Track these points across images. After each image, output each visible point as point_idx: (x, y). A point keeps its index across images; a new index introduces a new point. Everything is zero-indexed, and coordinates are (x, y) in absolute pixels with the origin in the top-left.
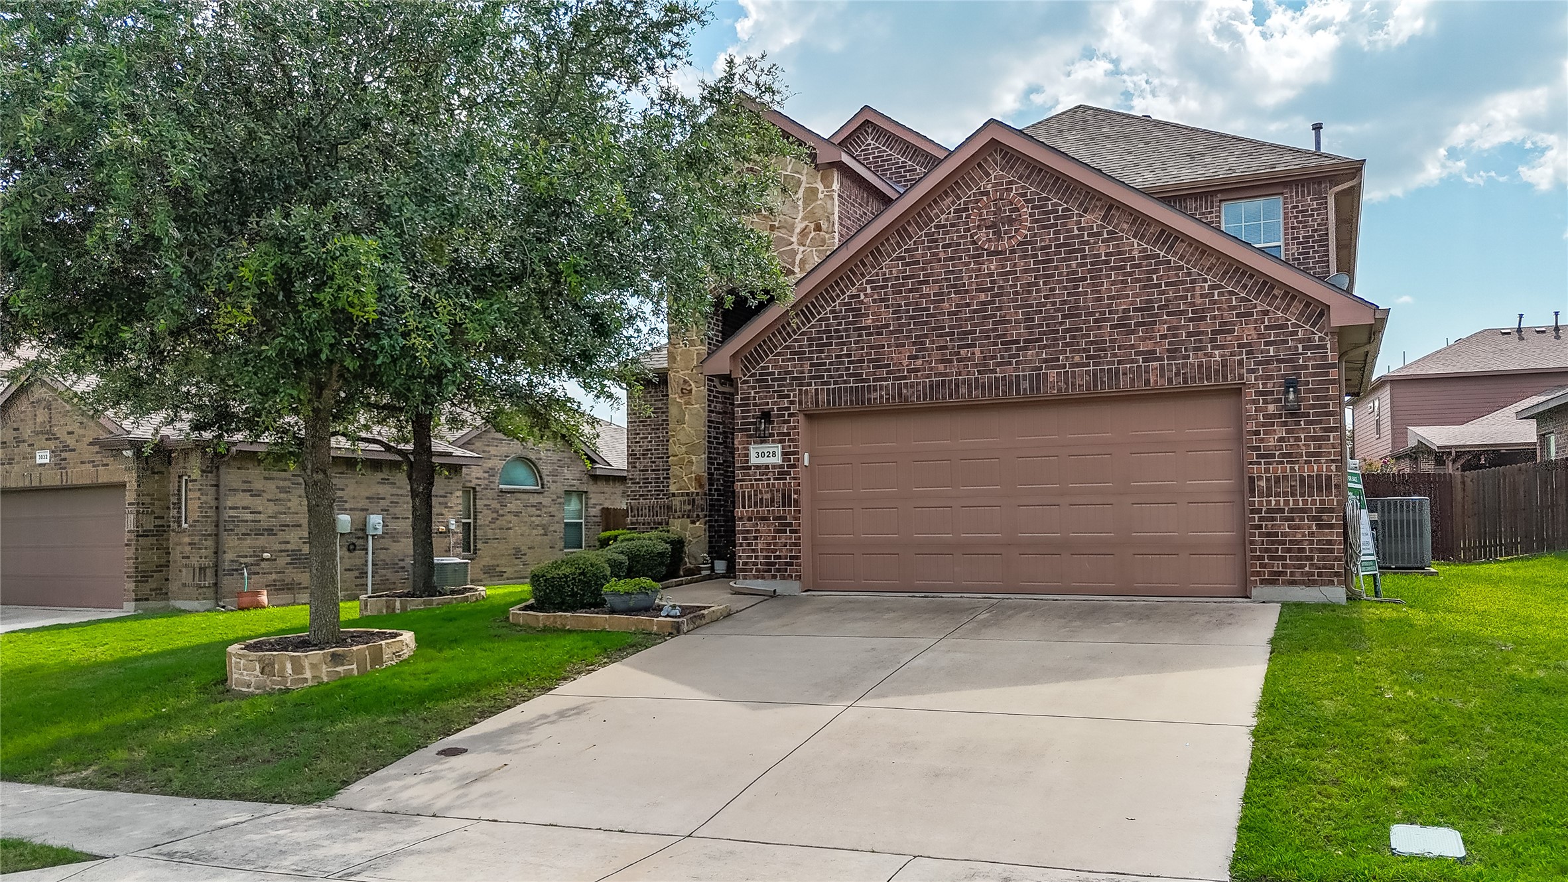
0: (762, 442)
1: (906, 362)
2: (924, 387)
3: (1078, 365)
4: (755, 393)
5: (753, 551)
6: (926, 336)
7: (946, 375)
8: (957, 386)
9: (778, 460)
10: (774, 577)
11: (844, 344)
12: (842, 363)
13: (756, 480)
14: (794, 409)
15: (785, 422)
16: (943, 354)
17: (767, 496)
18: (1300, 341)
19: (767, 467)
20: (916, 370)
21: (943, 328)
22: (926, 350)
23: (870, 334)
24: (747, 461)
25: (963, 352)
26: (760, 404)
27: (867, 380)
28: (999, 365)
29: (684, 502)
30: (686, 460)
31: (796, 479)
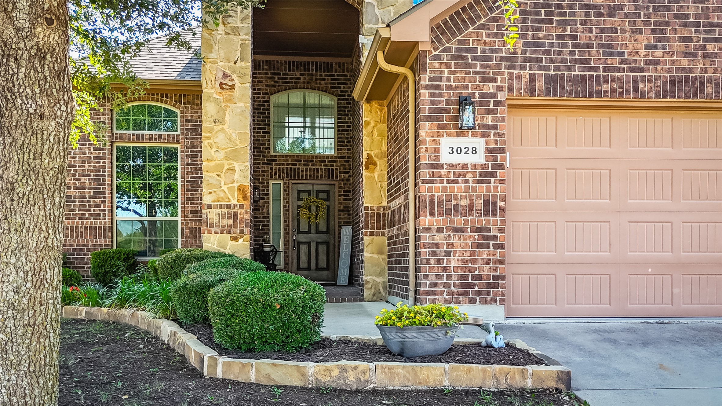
0: (458, 135)
1: (643, 52)
2: (665, 83)
4: (451, 73)
5: (445, 269)
6: (667, 24)
7: (691, 70)
8: (702, 83)
9: (480, 158)
10: (472, 301)
11: (566, 22)
12: (566, 45)
13: (448, 182)
14: (502, 96)
15: (489, 112)
16: (686, 47)
17: (464, 203)
19: (465, 166)
20: (656, 62)
21: (687, 16)
22: (668, 40)
23: (600, 15)
24: (437, 158)
25: (710, 47)
26: (456, 88)
27: (596, 69)
29: (224, 217)
30: (226, 167)
31: (502, 182)
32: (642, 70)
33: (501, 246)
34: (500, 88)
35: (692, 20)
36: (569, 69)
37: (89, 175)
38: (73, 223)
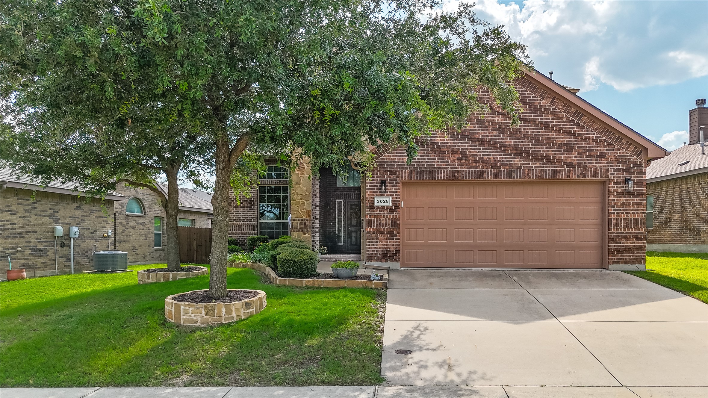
0: (381, 195)
1: (457, 161)
2: (466, 173)
3: (538, 167)
4: (378, 171)
5: (376, 248)
6: (467, 149)
7: (477, 168)
8: (481, 173)
9: (389, 204)
10: (387, 261)
11: (425, 150)
12: (425, 159)
13: (377, 214)
14: (399, 179)
15: (393, 186)
16: (475, 158)
17: (384, 222)
18: (632, 162)
19: (384, 207)
20: (462, 165)
21: (476, 146)
22: (467, 155)
23: (439, 146)
24: (373, 204)
25: (485, 158)
26: (380, 177)
27: (437, 168)
28: (502, 164)
31: (399, 213)
33: (399, 239)
34: (398, 177)
35: (477, 147)
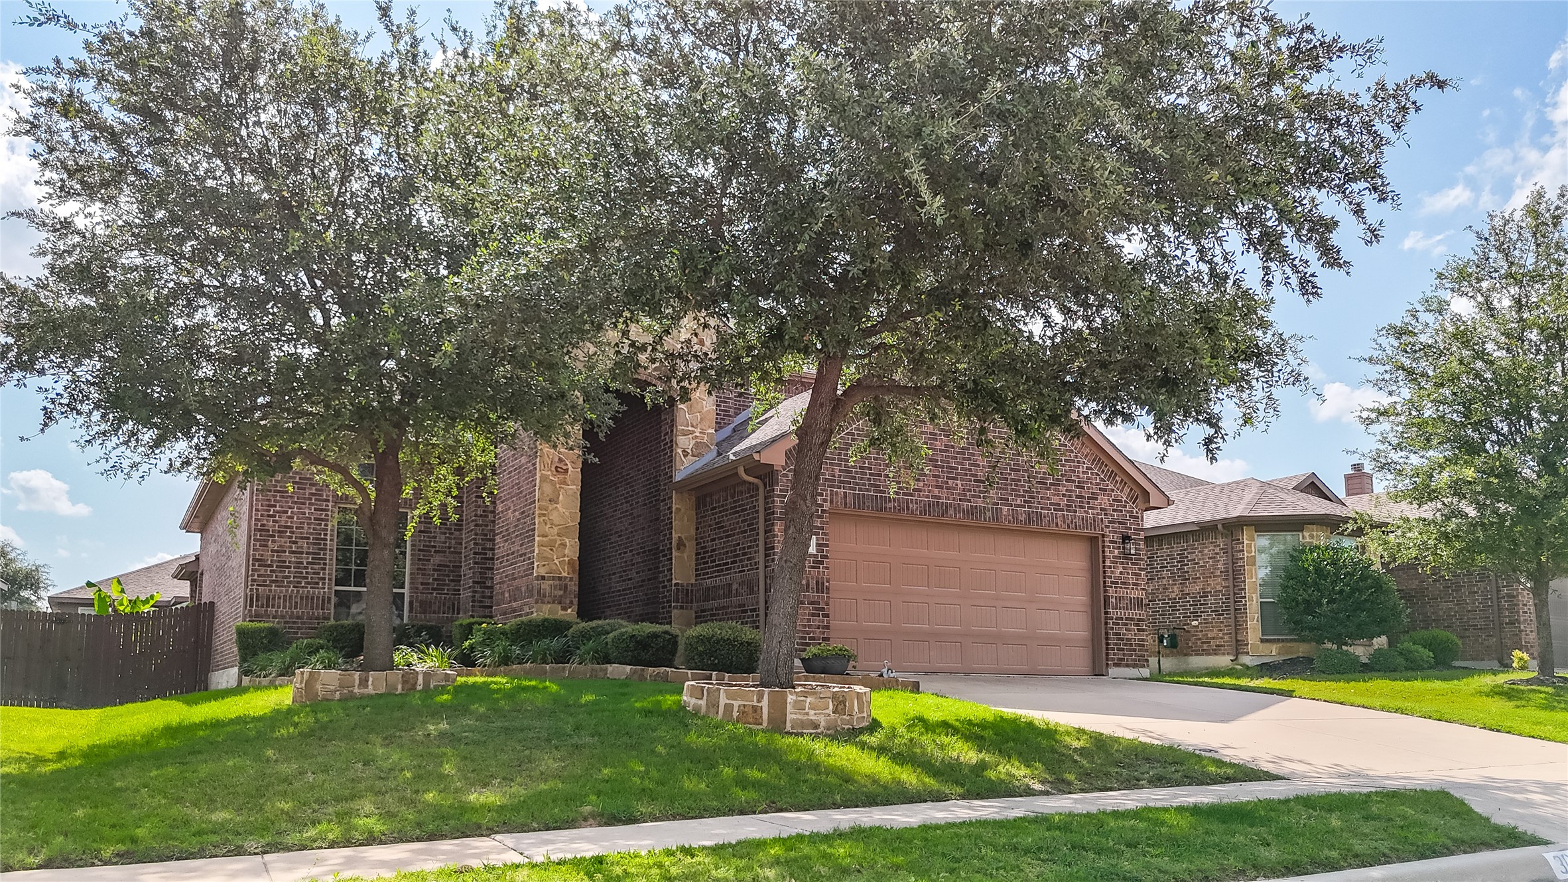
9: (812, 550)
29: (555, 586)
30: (559, 542)
31: (826, 568)
32: (911, 495)
33: (828, 616)
34: (825, 500)
35: (939, 463)
36: (868, 490)
37: (309, 538)
38: (287, 591)
